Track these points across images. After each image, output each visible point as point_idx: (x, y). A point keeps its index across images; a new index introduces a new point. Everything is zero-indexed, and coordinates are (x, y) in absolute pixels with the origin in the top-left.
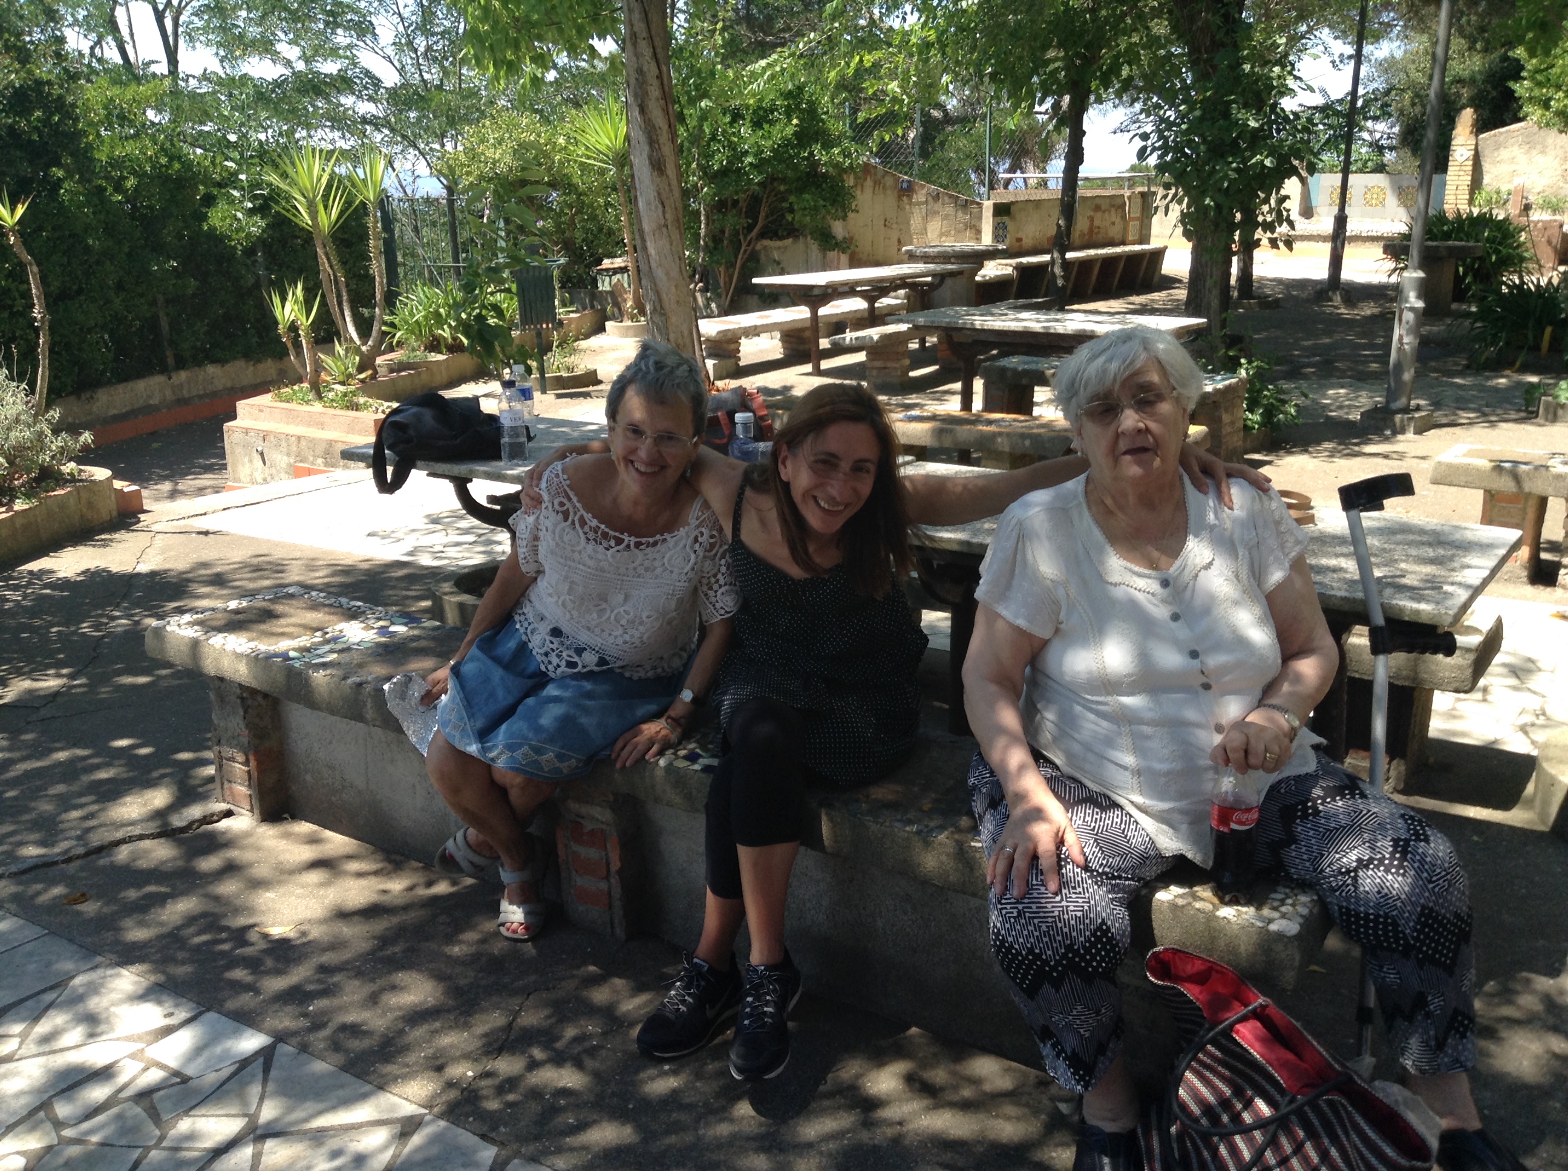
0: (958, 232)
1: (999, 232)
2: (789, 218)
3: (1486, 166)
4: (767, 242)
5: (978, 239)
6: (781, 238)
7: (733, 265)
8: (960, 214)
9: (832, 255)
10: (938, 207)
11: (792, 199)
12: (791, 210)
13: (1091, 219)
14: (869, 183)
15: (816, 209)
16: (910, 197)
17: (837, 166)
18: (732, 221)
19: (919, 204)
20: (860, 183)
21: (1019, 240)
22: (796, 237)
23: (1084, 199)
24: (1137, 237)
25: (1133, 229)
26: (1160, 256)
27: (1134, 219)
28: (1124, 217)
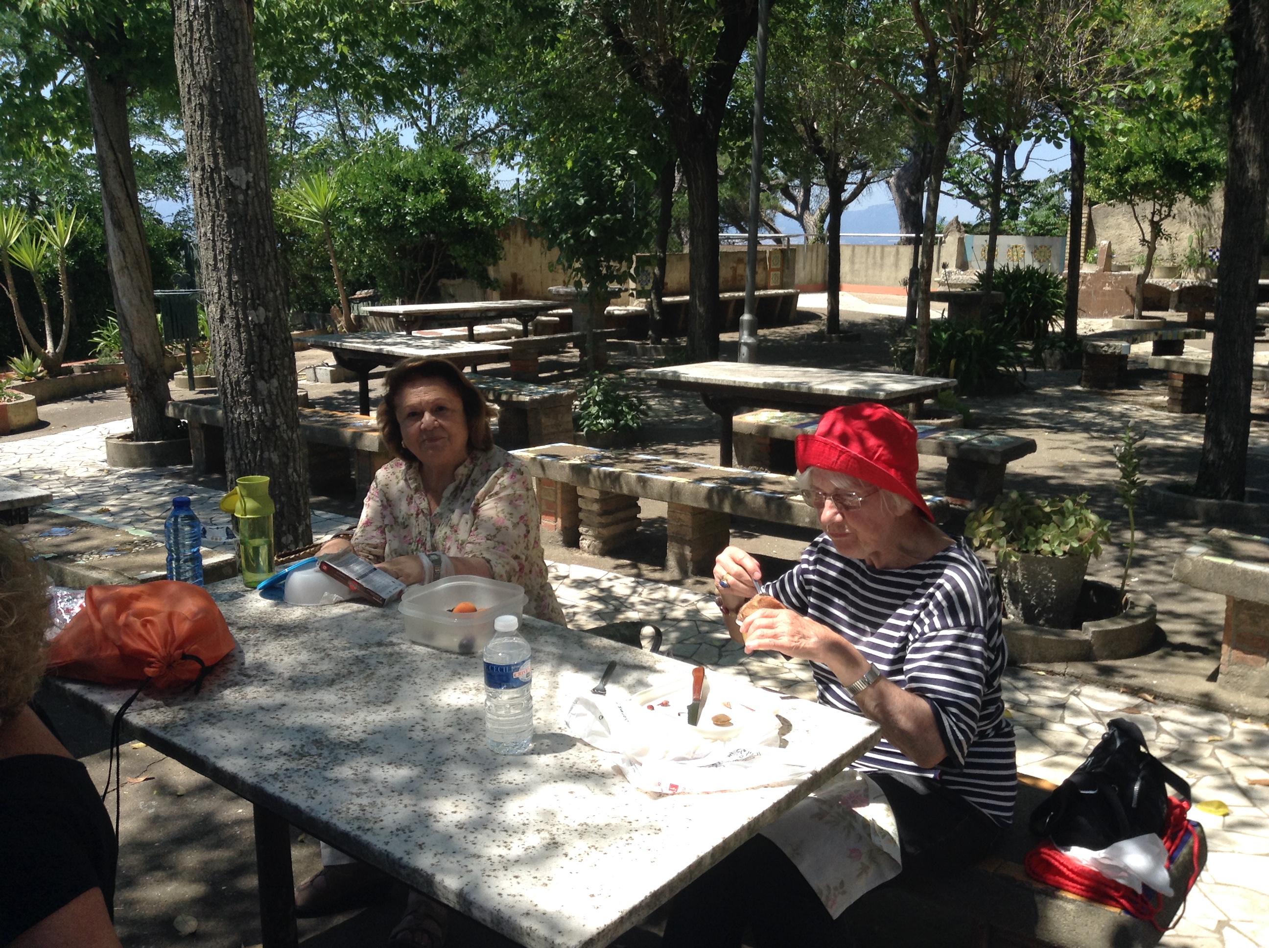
1: (643, 278)
3: (1098, 231)
4: (445, 281)
6: (454, 278)
9: (488, 291)
13: (735, 269)
23: (727, 254)
24: (778, 284)
25: (774, 278)
26: (793, 298)
27: (773, 270)
28: (765, 268)
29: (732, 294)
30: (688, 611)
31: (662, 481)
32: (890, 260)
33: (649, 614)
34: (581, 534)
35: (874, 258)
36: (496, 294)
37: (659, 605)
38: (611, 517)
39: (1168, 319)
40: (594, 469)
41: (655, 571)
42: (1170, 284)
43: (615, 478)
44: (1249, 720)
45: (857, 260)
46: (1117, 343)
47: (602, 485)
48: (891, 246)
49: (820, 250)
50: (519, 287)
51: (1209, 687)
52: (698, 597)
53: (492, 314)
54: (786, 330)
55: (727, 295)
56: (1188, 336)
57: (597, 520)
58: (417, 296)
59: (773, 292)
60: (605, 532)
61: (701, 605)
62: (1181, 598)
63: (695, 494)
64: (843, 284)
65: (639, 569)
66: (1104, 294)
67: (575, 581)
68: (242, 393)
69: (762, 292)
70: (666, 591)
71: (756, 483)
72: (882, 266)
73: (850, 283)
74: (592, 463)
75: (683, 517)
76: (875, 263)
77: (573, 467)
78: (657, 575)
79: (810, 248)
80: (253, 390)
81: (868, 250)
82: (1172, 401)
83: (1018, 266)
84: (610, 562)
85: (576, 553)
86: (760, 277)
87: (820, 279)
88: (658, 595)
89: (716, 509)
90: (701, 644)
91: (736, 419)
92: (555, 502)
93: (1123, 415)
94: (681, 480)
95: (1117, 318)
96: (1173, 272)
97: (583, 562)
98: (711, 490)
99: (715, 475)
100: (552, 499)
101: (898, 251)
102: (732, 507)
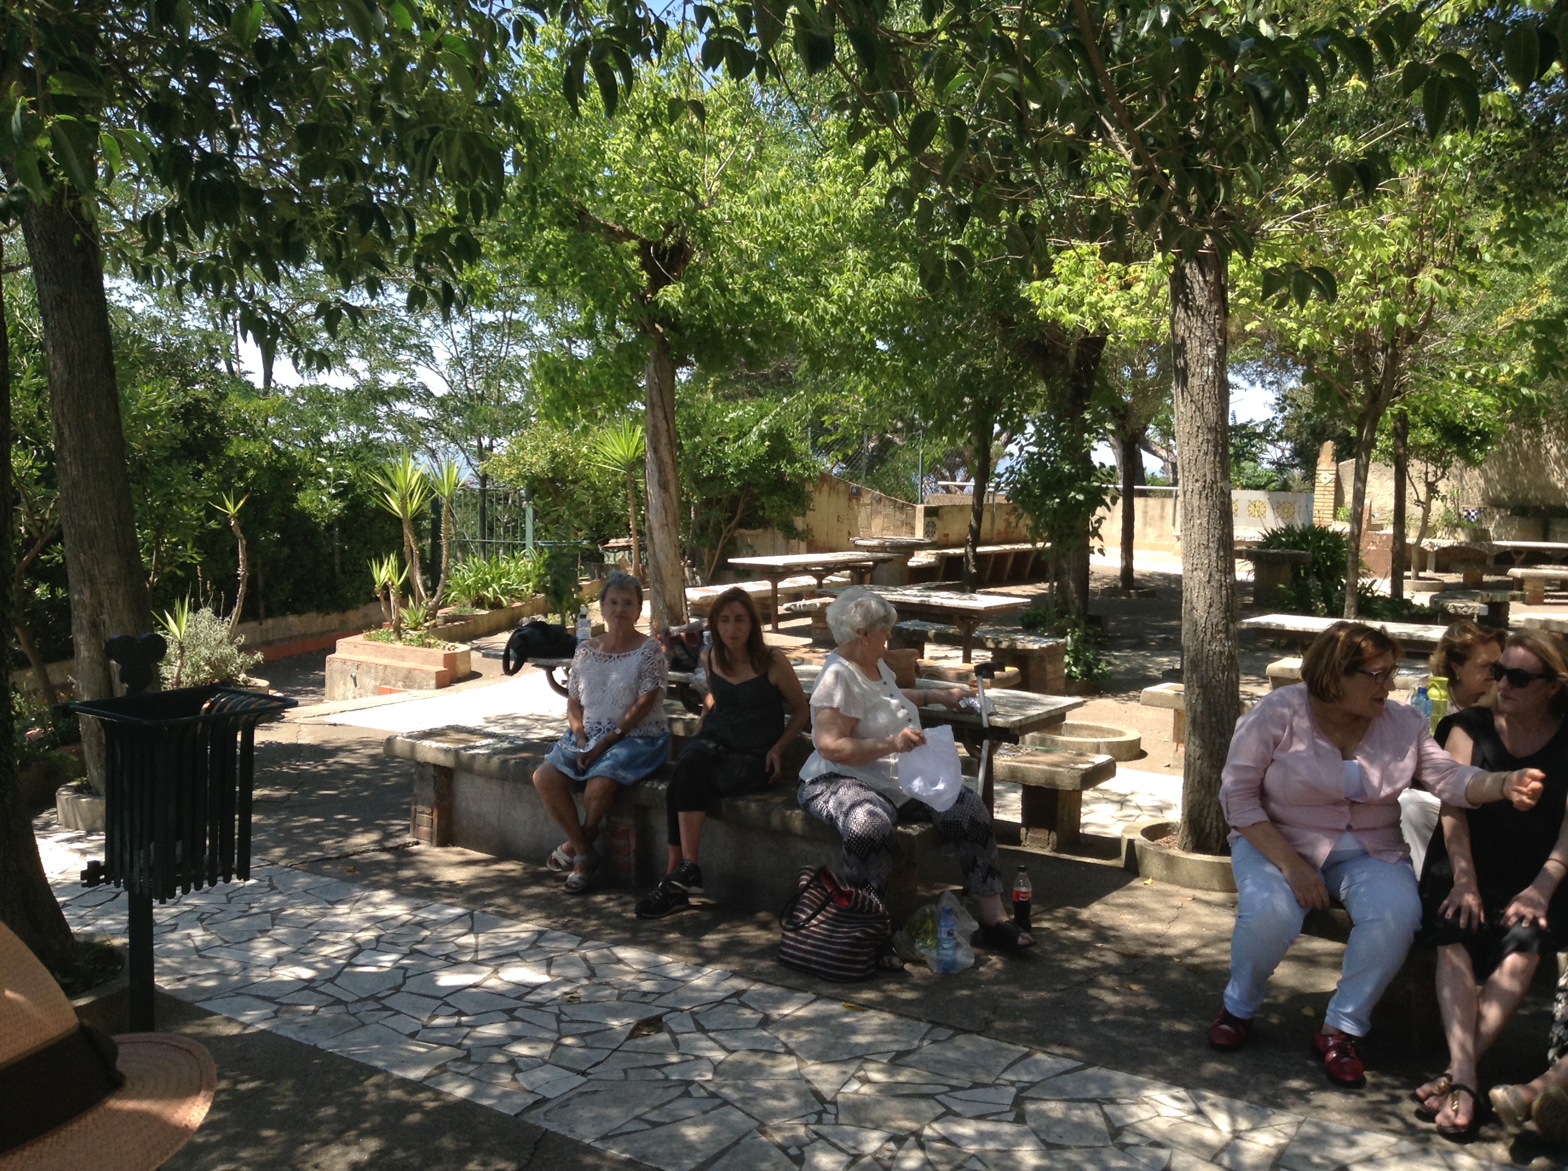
0: (896, 527)
1: (929, 529)
2: (761, 513)
5: (913, 534)
6: (754, 528)
7: (715, 547)
8: (898, 514)
9: (794, 542)
10: (880, 507)
11: (763, 499)
12: (763, 508)
13: (1007, 521)
14: (826, 488)
15: (782, 507)
16: (858, 500)
17: (800, 476)
18: (716, 514)
19: (865, 505)
20: (818, 489)
21: (946, 535)
22: (765, 528)
36: (803, 544)
42: (1427, 544)
66: (1369, 553)
68: (1220, 632)
80: (1227, 631)
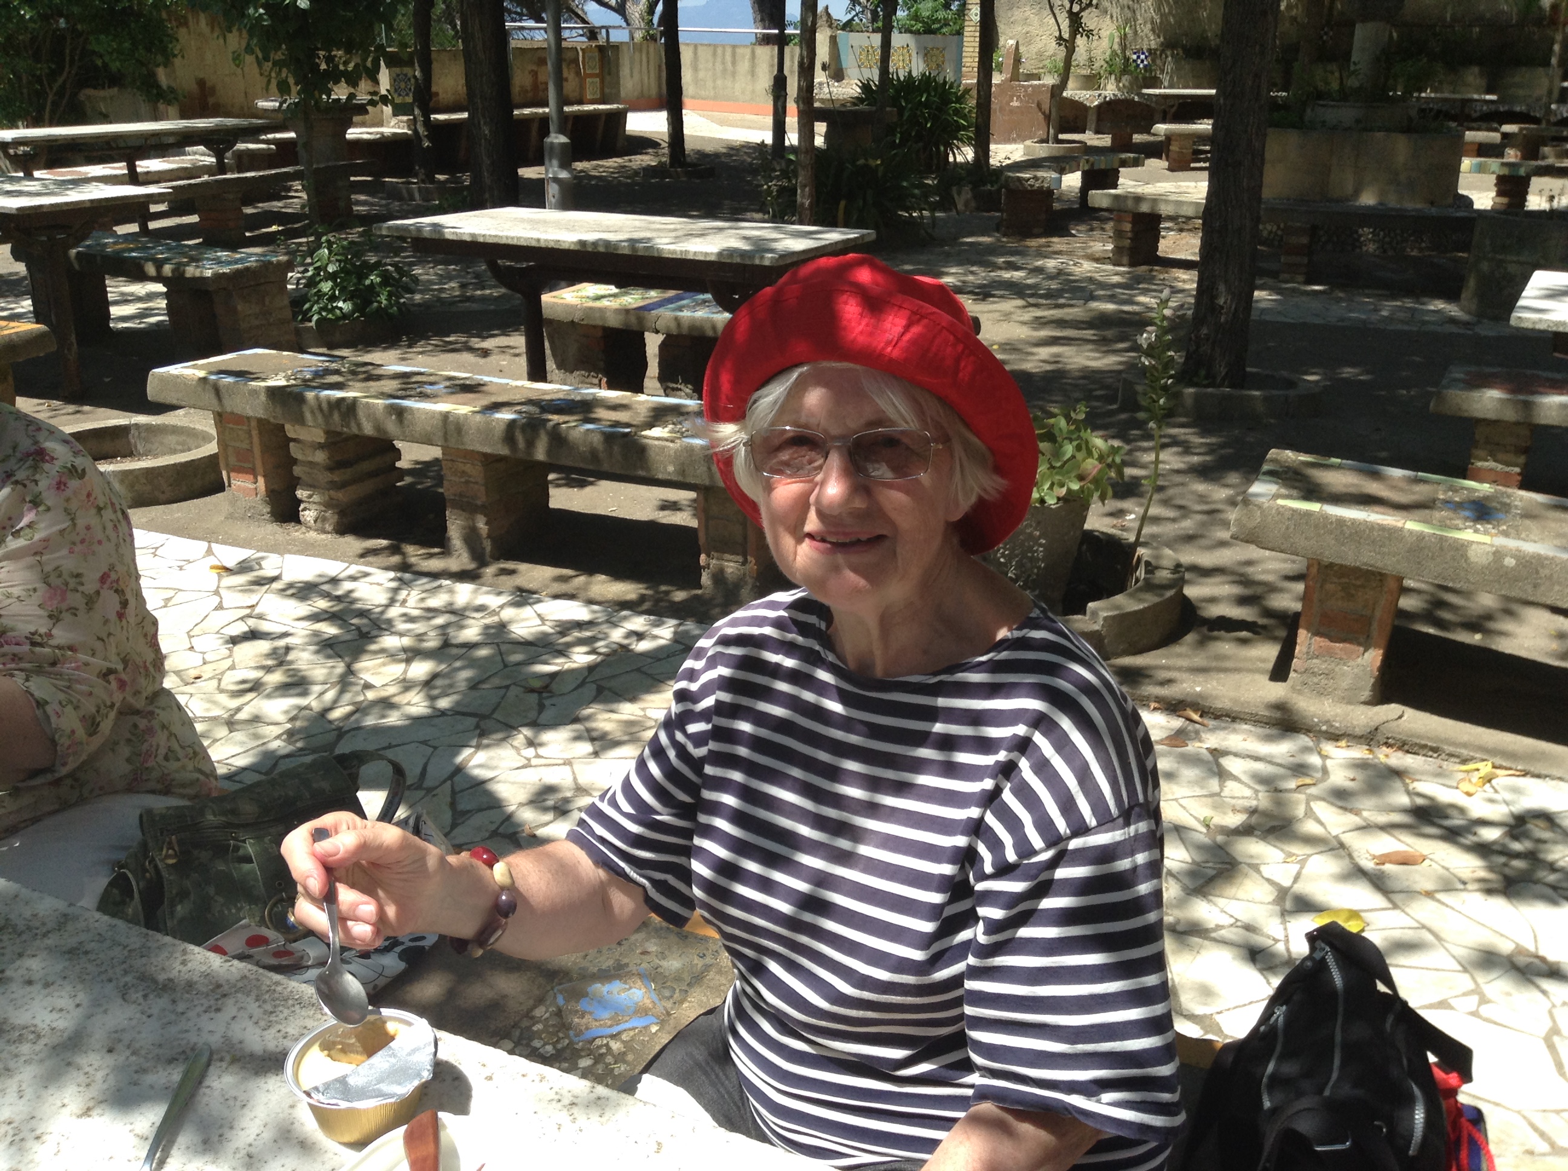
1: (400, 85)
3: (1001, 27)
4: (90, 92)
6: (106, 87)
9: (162, 107)
13: (535, 74)
20: (185, 23)
21: (435, 94)
22: (123, 87)
23: (521, 51)
24: (598, 96)
25: (592, 87)
26: (619, 118)
27: (591, 76)
28: (578, 73)
29: (534, 110)
30: (487, 627)
31: (426, 412)
32: (744, 66)
33: (420, 637)
34: (300, 501)
35: (723, 63)
36: (172, 110)
37: (440, 621)
38: (349, 470)
39: (1089, 143)
40: (310, 395)
41: (431, 556)
42: (1090, 98)
43: (348, 408)
44: (1343, 743)
45: (701, 66)
46: (1045, 175)
47: (327, 422)
48: (746, 46)
49: (652, 50)
50: (211, 101)
51: (1277, 691)
52: (504, 599)
53: (171, 140)
54: (613, 163)
55: (527, 111)
56: (1124, 164)
57: (325, 477)
58: (47, 116)
59: (591, 107)
60: (340, 495)
61: (508, 614)
62: (1203, 542)
63: (486, 431)
64: (686, 100)
65: (404, 554)
66: (1012, 111)
67: (291, 586)
69: (576, 108)
70: (451, 591)
71: (584, 408)
72: (734, 74)
73: (693, 97)
74: (306, 384)
75: (468, 468)
76: (725, 70)
77: (274, 393)
78: (435, 564)
79: (638, 48)
81: (715, 54)
82: (1118, 250)
83: (910, 73)
84: (354, 544)
85: (295, 533)
86: (571, 86)
87: (654, 92)
88: (437, 601)
89: (521, 455)
90: (507, 687)
91: (546, 298)
92: (251, 450)
93: (1060, 273)
94: (461, 408)
95: (1028, 143)
96: (1091, 81)
97: (307, 549)
98: (512, 424)
99: (518, 397)
100: (245, 445)
101: (753, 53)
102: (549, 452)
